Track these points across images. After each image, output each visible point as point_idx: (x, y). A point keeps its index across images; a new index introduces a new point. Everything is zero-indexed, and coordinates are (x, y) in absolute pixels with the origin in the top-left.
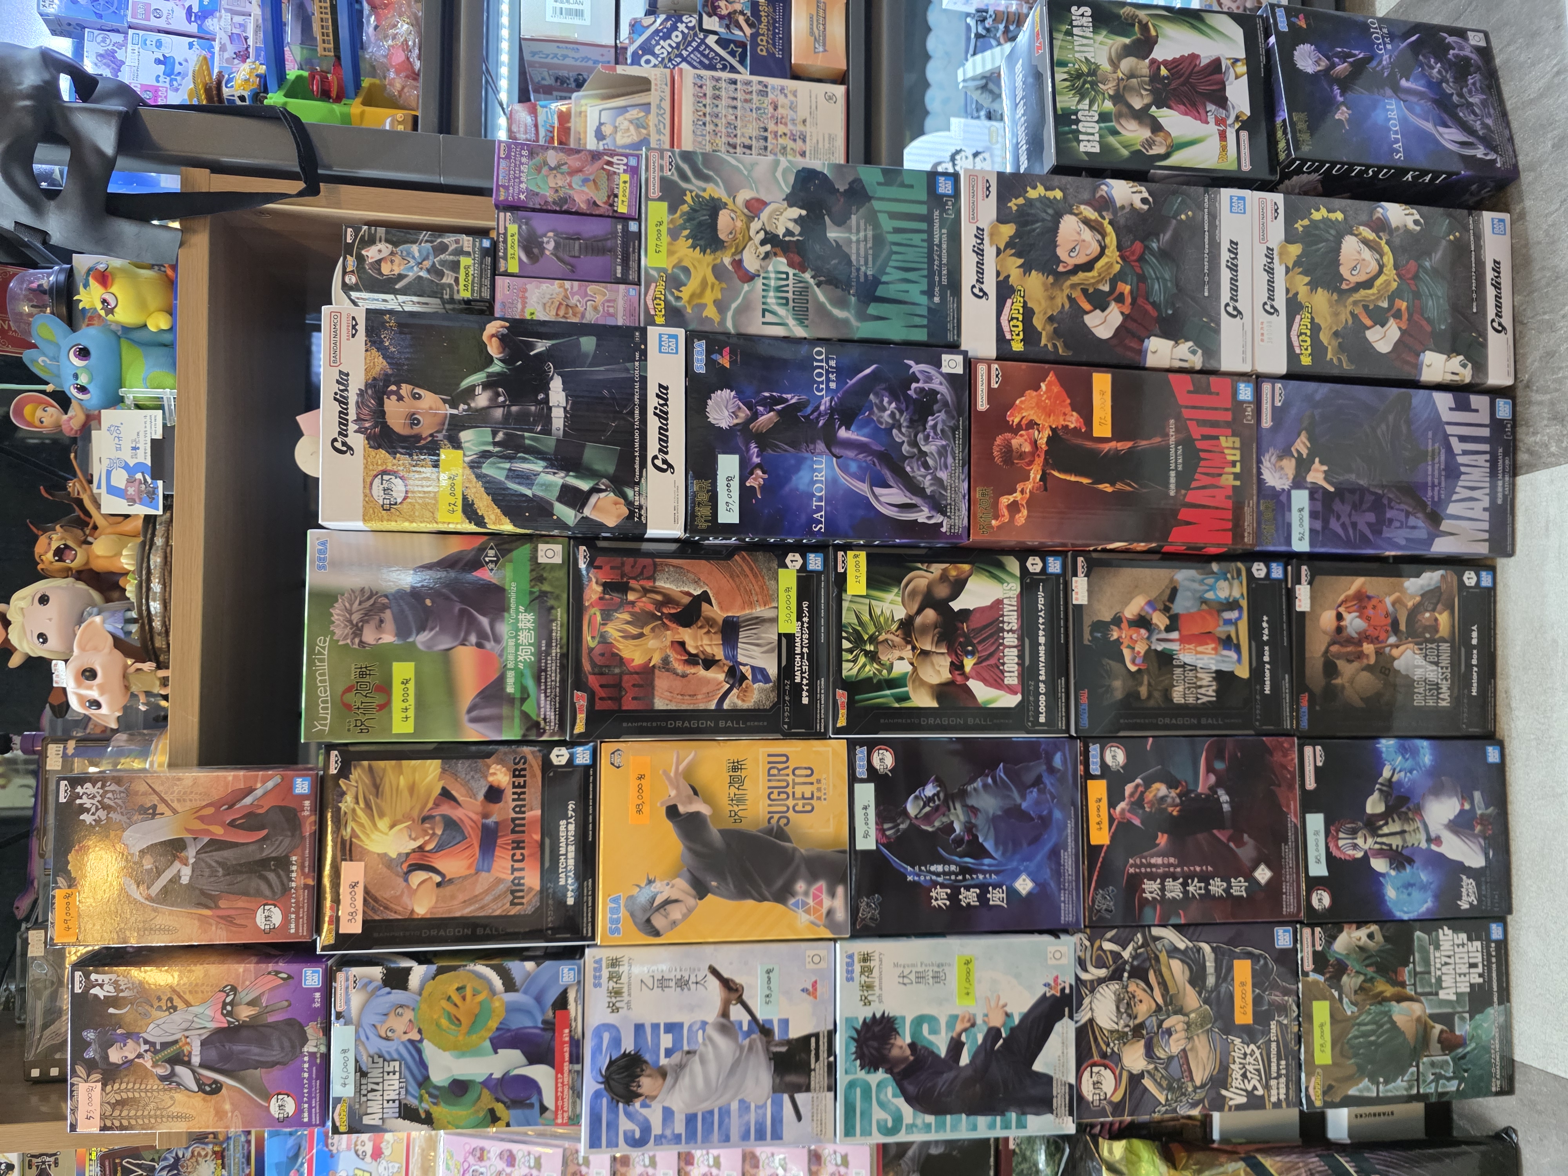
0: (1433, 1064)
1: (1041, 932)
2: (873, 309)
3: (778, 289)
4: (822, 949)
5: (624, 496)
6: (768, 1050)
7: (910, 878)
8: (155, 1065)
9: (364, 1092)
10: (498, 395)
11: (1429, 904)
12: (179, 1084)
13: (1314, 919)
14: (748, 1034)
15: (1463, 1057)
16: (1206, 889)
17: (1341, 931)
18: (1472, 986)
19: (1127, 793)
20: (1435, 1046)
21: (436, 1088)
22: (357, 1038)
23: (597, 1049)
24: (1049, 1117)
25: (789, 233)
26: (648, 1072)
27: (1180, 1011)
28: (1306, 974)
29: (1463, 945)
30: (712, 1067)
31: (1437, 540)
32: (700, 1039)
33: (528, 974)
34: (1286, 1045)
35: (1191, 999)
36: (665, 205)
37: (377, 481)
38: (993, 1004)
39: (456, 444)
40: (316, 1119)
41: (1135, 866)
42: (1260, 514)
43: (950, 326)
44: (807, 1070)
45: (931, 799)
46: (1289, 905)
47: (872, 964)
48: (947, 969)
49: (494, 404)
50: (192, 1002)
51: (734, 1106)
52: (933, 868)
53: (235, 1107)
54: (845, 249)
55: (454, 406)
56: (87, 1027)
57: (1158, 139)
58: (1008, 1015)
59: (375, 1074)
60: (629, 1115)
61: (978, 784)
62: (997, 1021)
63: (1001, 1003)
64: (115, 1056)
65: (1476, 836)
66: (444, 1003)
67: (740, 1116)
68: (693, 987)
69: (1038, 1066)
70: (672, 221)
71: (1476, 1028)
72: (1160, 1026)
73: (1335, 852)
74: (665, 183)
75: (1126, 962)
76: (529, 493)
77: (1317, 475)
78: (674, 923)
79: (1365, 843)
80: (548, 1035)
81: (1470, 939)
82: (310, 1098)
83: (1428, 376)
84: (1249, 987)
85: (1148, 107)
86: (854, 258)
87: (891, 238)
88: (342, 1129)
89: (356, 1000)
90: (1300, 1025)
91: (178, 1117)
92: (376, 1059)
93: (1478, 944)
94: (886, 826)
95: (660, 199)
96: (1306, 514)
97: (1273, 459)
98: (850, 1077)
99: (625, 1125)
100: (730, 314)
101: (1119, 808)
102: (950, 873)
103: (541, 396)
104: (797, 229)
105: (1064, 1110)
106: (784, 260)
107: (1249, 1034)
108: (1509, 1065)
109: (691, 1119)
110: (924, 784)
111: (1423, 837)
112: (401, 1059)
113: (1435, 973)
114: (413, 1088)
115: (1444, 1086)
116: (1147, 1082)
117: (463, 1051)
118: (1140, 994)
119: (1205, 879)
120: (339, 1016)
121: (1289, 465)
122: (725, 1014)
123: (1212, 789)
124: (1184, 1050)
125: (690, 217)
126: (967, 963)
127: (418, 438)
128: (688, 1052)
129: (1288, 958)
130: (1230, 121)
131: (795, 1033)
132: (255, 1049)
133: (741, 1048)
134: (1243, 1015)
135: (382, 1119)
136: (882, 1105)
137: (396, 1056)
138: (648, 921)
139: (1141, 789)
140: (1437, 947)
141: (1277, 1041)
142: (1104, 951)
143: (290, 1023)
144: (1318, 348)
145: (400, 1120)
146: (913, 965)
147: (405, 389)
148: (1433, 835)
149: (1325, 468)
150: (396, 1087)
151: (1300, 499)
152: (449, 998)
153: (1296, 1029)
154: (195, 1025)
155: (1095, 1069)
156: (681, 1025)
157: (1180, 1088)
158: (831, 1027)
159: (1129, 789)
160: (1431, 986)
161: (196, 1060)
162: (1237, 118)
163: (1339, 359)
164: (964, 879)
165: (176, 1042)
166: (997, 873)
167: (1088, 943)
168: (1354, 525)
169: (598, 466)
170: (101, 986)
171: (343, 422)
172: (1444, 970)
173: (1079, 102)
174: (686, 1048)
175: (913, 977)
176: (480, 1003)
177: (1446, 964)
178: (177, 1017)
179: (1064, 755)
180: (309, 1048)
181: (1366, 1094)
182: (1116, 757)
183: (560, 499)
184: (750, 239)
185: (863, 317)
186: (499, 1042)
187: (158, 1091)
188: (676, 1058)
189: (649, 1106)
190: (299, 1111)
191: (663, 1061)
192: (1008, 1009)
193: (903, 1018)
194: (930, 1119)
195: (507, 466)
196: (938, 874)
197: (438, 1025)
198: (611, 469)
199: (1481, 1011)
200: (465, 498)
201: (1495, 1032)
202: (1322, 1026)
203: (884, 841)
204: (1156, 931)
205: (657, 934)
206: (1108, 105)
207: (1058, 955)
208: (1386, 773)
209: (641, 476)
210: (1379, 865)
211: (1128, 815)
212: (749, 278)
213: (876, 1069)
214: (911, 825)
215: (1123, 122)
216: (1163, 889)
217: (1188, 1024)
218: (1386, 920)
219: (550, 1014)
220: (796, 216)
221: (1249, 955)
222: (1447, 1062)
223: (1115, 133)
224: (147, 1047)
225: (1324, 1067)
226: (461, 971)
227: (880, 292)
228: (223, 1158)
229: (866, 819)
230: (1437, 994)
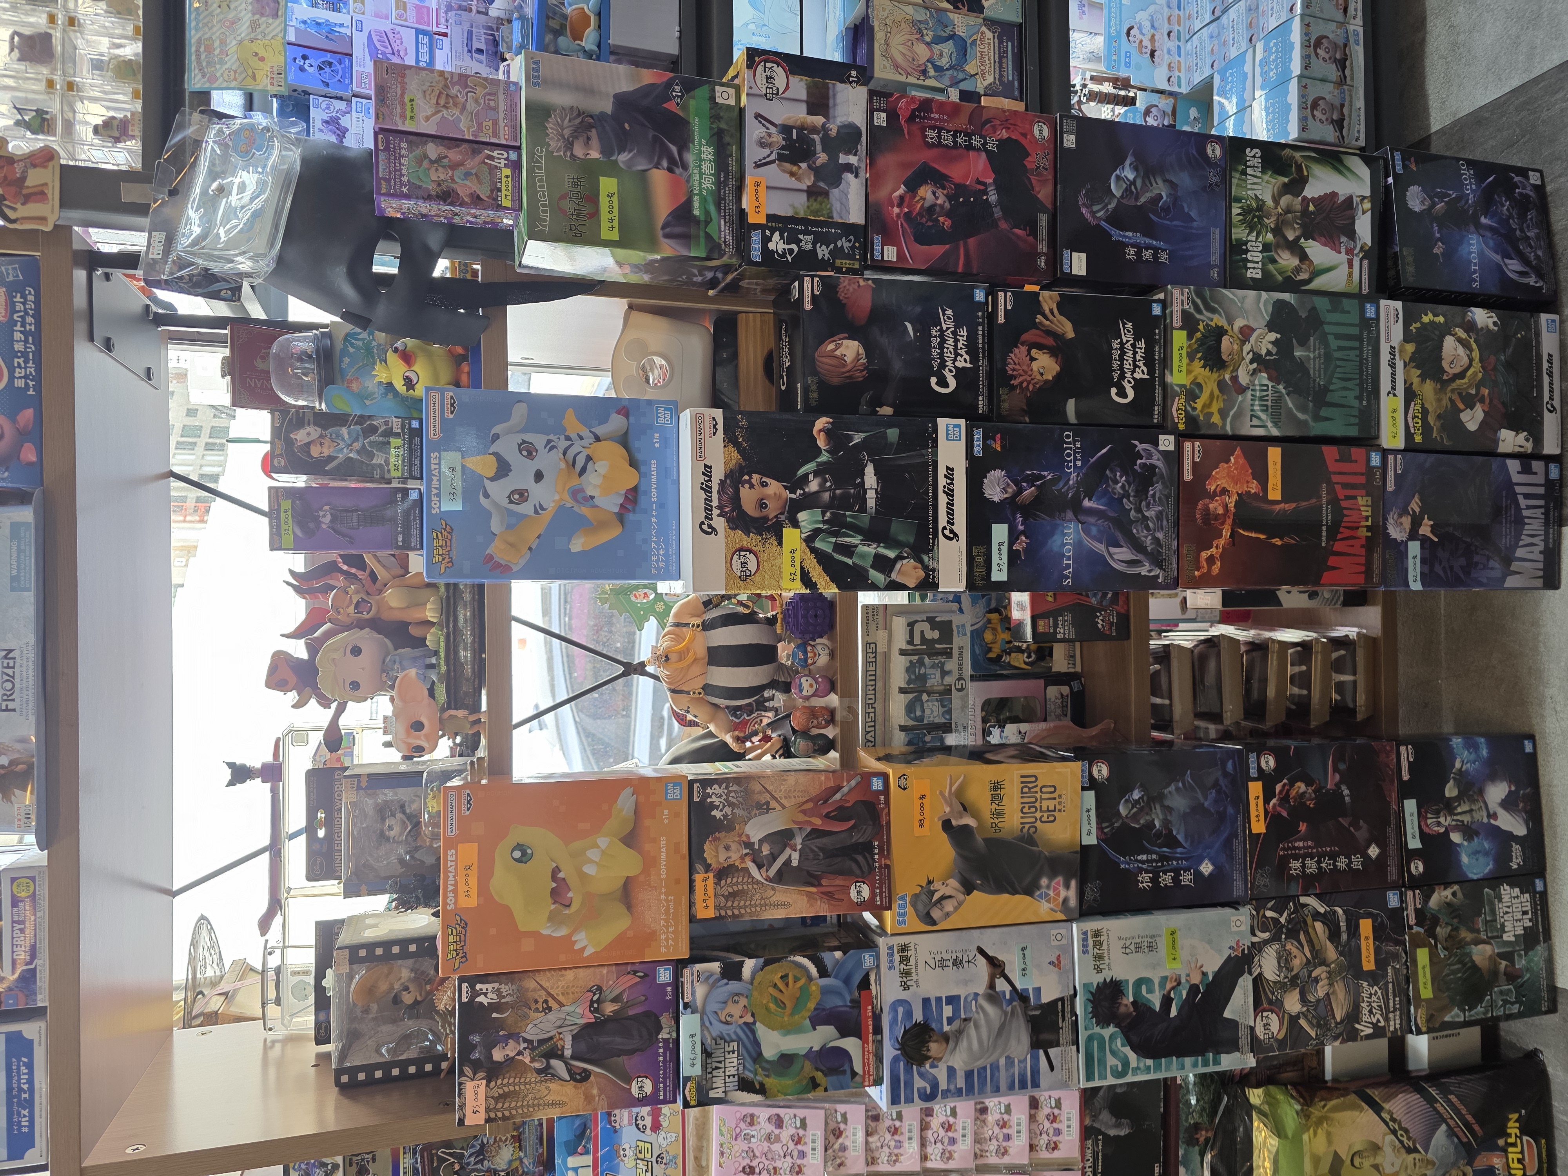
0: (1501, 992)
1: (1223, 905)
2: (1324, 412)
3: (1262, 399)
4: (1062, 929)
5: (921, 561)
6: (1025, 1014)
7: (1122, 866)
8: (533, 1060)
9: (709, 1070)
10: (826, 481)
11: (1491, 866)
12: (553, 1075)
13: (1415, 883)
14: (1010, 1002)
15: (1522, 985)
16: (1334, 865)
17: (1433, 892)
18: (1525, 929)
19: (1277, 791)
20: (1502, 978)
21: (768, 1062)
22: (703, 1024)
23: (894, 1022)
24: (1237, 1054)
25: (1269, 353)
26: (935, 1038)
27: (1323, 963)
28: (1410, 927)
29: (1517, 897)
30: (984, 1031)
31: (1509, 578)
32: (974, 1009)
33: (837, 961)
34: (1399, 985)
35: (1331, 953)
36: (1184, 333)
37: (736, 557)
38: (1193, 965)
39: (795, 524)
40: (670, 1096)
41: (1283, 849)
42: (1385, 561)
43: (1373, 424)
44: (1057, 1029)
45: (1137, 802)
46: (1392, 873)
47: (1102, 938)
48: (1158, 939)
49: (822, 488)
50: (564, 1002)
51: (1002, 1061)
52: (1139, 858)
53: (601, 1091)
54: (1306, 365)
55: (793, 492)
56: (472, 1032)
57: (1304, 266)
58: (1204, 974)
59: (718, 1053)
60: (921, 1075)
61: (1172, 788)
62: (1196, 979)
63: (1199, 965)
64: (498, 1055)
65: (1519, 811)
66: (771, 990)
67: (1007, 1070)
68: (966, 965)
69: (1227, 1014)
70: (1189, 346)
71: (1528, 962)
72: (1310, 976)
73: (1425, 829)
74: (1185, 314)
75: (1283, 926)
76: (849, 561)
77: (1425, 529)
78: (948, 915)
79: (1446, 821)
80: (855, 1012)
81: (1522, 892)
82: (665, 1078)
83: (1502, 448)
84: (1371, 941)
85: (1297, 239)
86: (1312, 372)
87: (1337, 355)
88: (693, 1103)
89: (700, 991)
90: (1407, 968)
91: (553, 1104)
92: (719, 1041)
93: (1527, 896)
94: (1104, 825)
95: (1181, 328)
96: (1418, 560)
97: (1396, 517)
98: (1089, 1032)
99: (919, 1083)
100: (1229, 420)
101: (1271, 804)
102: (1152, 861)
103: (858, 481)
104: (1274, 350)
105: (1247, 1048)
106: (1265, 375)
107: (1374, 978)
108: (1553, 990)
109: (969, 1075)
110: (1132, 791)
111: (1485, 814)
112: (739, 1040)
113: (1500, 920)
114: (749, 1064)
115: (1510, 1009)
116: (1302, 1022)
117: (788, 1030)
118: (1295, 951)
119: (1333, 857)
120: (686, 1006)
121: (1407, 521)
122: (992, 986)
123: (1338, 785)
124: (1327, 994)
125: (1202, 342)
126: (1173, 933)
127: (766, 519)
128: (965, 1020)
129: (1397, 914)
130: (1356, 252)
131: (1046, 999)
132: (618, 1039)
133: (1005, 1013)
134: (1368, 964)
135: (725, 1092)
136: (1114, 1053)
137: (734, 1037)
138: (928, 914)
139: (1287, 787)
140: (1500, 900)
141: (1393, 982)
142: (1267, 918)
143: (647, 1014)
144: (1426, 429)
145: (739, 1092)
146: (1132, 938)
147: (756, 478)
148: (1491, 812)
149: (1432, 523)
150: (736, 1064)
151: (1414, 548)
152: (775, 986)
153: (1405, 971)
154: (567, 1023)
155: (1265, 1014)
156: (959, 997)
157: (1326, 1024)
158: (1072, 992)
159: (1278, 787)
160: (1497, 930)
161: (568, 1053)
162: (1362, 247)
163: (1441, 437)
164: (1163, 865)
165: (551, 1038)
166: (1186, 859)
167: (1254, 913)
168: (1451, 568)
169: (902, 538)
170: (485, 994)
171: (708, 509)
172: (1506, 917)
173: (1249, 234)
174: (963, 1016)
175: (1132, 947)
176: (800, 988)
177: (1507, 913)
178: (551, 1016)
179: (1234, 762)
180: (663, 1035)
181: (1457, 1020)
182: (1269, 762)
183: (872, 567)
184: (1243, 359)
185: (1317, 418)
186: (816, 1021)
187: (536, 1083)
188: (956, 1024)
189: (937, 1067)
190: (656, 1089)
191: (946, 1028)
192: (1204, 969)
193: (1127, 981)
194: (1149, 1062)
195: (833, 540)
196: (1143, 862)
197: (768, 1009)
198: (912, 540)
199: (1532, 949)
200: (802, 568)
201: (1542, 964)
202: (1424, 968)
203: (1103, 837)
204: (1303, 900)
205: (934, 923)
206: (1270, 237)
207: (1238, 923)
208: (1458, 765)
209: (934, 544)
210: (1456, 837)
211: (1279, 809)
212: (1242, 390)
213: (1108, 1025)
214: (1123, 823)
215: (1280, 252)
216: (1304, 866)
217: (1329, 972)
218: (1464, 882)
219: (856, 993)
220: (1273, 339)
221: (1368, 915)
222: (1510, 990)
223: (1274, 261)
224: (526, 1045)
225: (1427, 1001)
226: (784, 963)
227: (1329, 398)
228: (520, 1141)
229: (1089, 820)
230: (1502, 937)
